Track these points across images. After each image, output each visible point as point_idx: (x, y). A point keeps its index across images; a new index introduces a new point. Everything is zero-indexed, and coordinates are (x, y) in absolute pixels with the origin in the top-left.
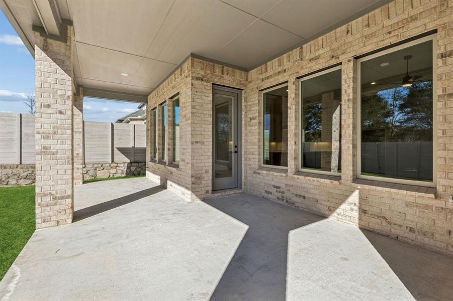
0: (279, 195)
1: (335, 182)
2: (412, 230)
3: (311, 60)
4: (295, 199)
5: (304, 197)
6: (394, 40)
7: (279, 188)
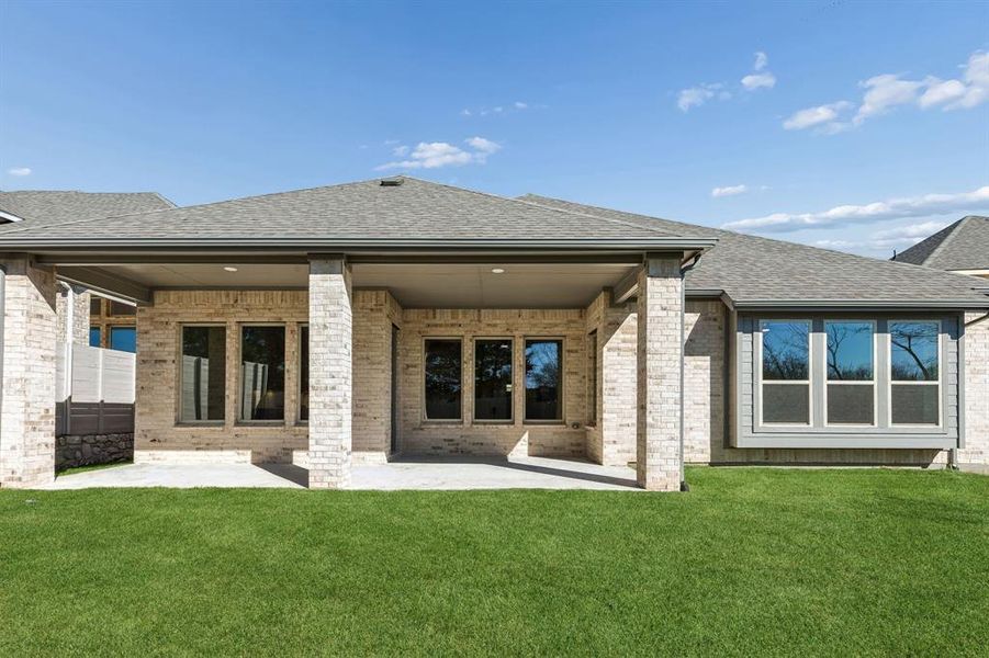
0: (452, 448)
1: (512, 427)
2: (555, 448)
3: (489, 325)
4: (471, 448)
5: (482, 444)
6: (546, 333)
7: (452, 440)
